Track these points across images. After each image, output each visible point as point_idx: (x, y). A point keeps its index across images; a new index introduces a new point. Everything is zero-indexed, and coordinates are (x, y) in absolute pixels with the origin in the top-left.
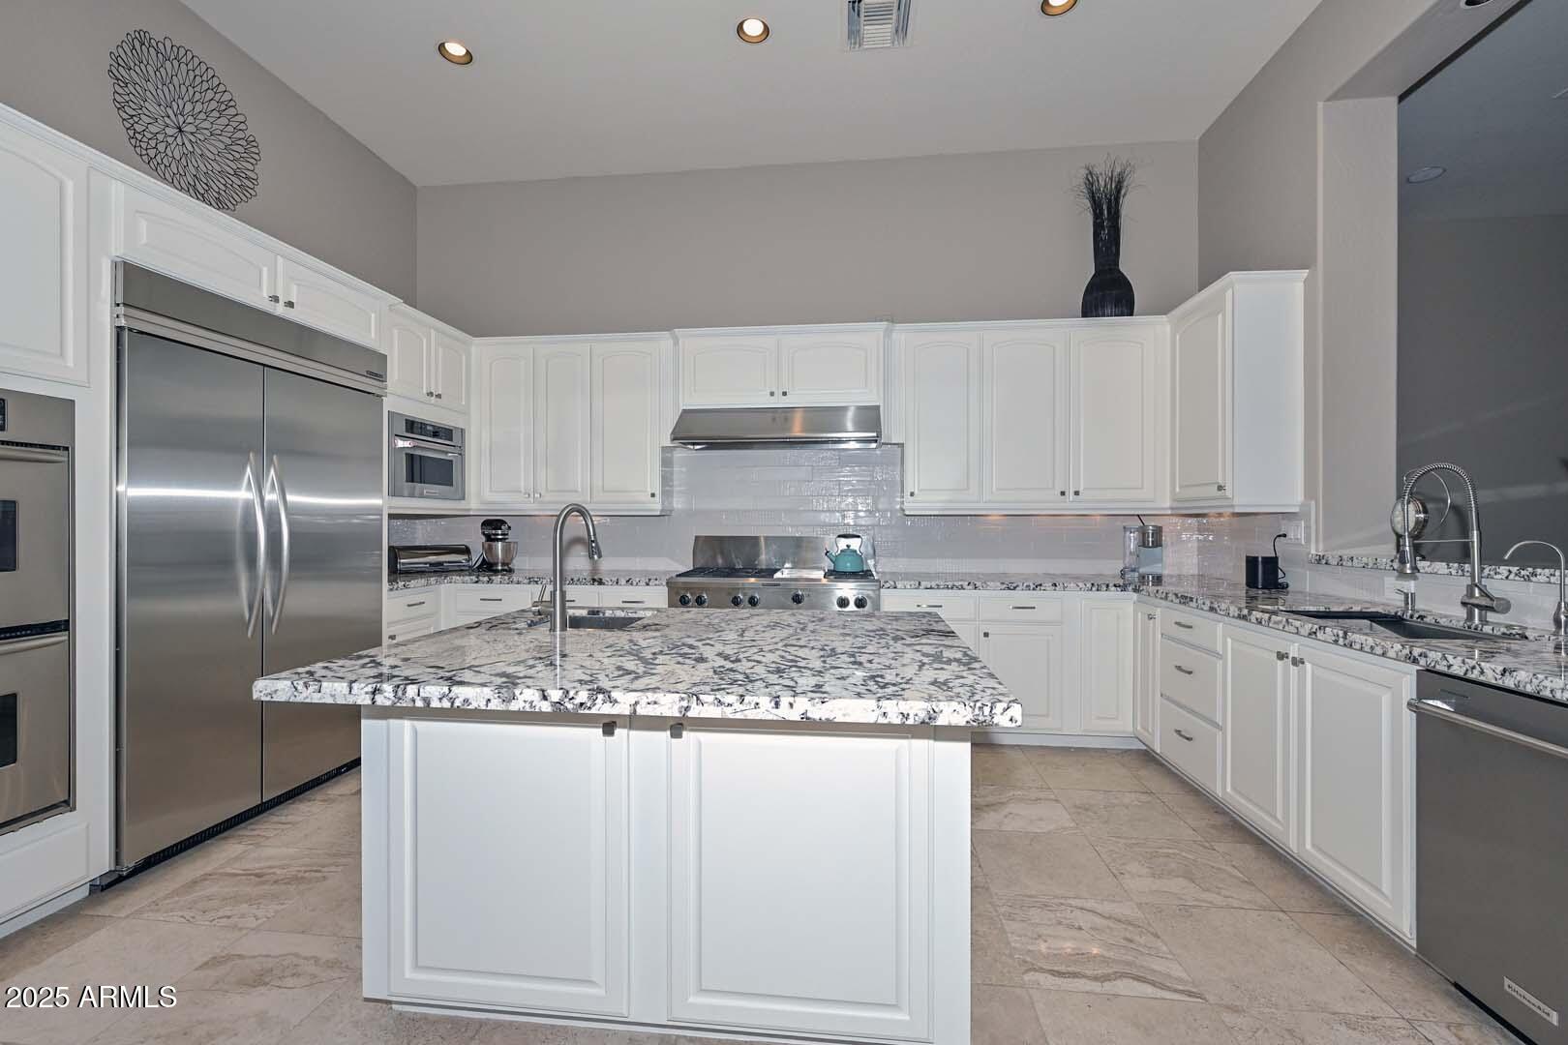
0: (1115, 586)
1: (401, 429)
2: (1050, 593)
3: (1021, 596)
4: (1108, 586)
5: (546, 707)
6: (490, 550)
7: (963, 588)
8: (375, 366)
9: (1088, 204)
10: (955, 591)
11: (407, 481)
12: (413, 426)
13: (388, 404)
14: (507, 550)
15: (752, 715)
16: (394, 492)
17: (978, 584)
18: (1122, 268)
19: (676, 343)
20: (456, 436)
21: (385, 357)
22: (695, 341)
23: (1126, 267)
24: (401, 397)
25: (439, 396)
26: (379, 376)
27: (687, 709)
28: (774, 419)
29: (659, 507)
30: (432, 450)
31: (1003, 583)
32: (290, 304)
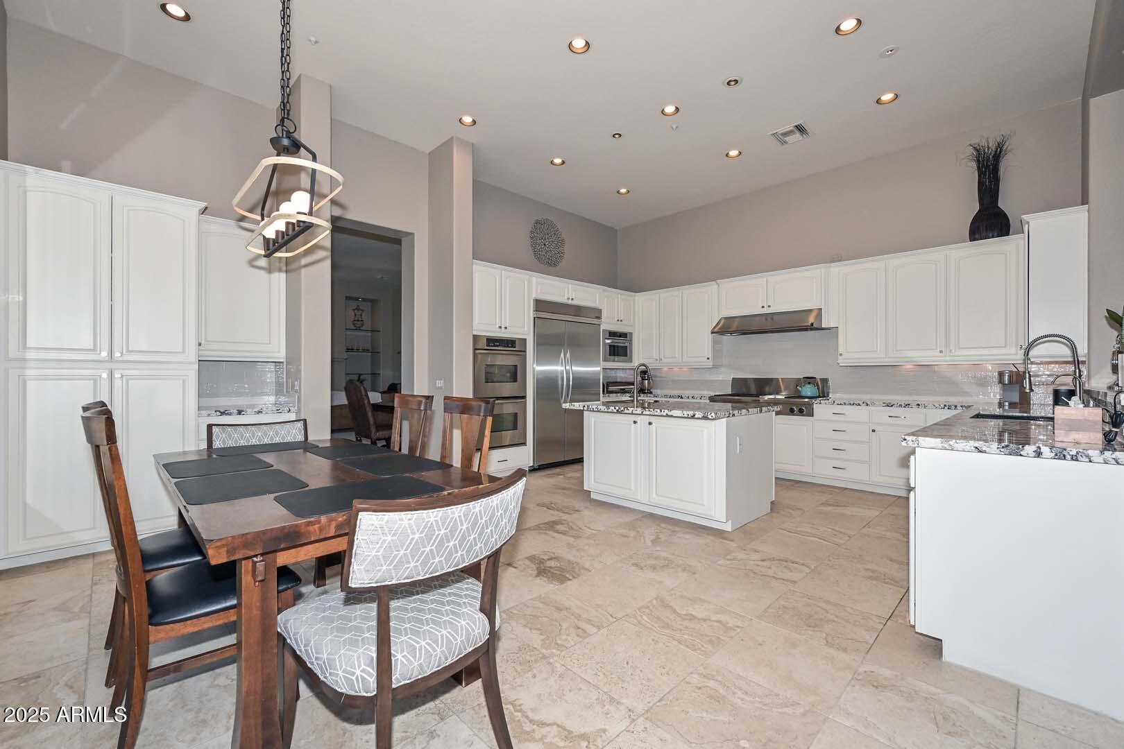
0: (961, 406)
1: (607, 336)
2: (915, 409)
3: (895, 411)
4: (956, 406)
5: (615, 411)
6: (642, 384)
7: (859, 405)
8: (597, 313)
10: (855, 406)
11: (610, 355)
12: (612, 334)
13: (603, 327)
14: (649, 383)
16: (605, 360)
17: (869, 403)
19: (719, 286)
20: (628, 336)
21: (601, 310)
22: (727, 285)
23: (1003, 202)
24: (607, 324)
25: (621, 321)
26: (599, 318)
28: (766, 319)
29: (711, 364)
30: (620, 342)
31: (884, 403)
32: (572, 299)
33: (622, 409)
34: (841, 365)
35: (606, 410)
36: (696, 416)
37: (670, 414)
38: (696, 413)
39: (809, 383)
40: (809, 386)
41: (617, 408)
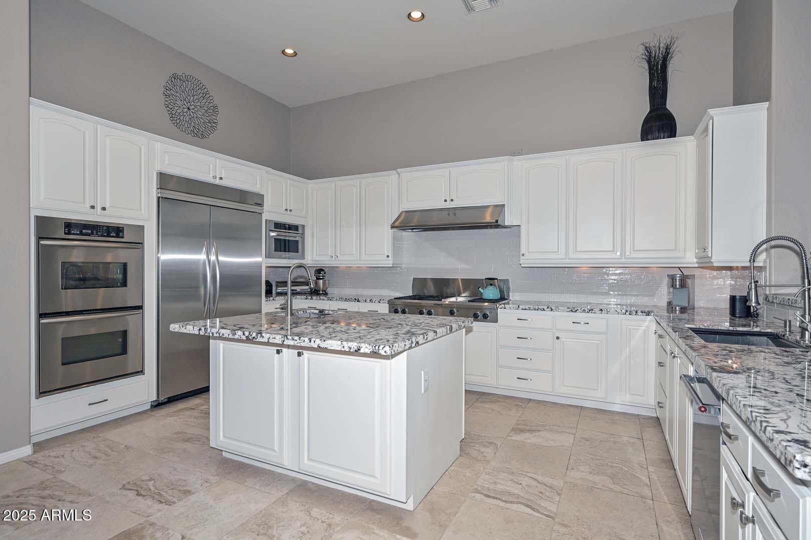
0: (642, 312)
1: (273, 228)
2: (599, 315)
3: (580, 316)
4: (636, 312)
5: (244, 338)
6: (316, 283)
7: (544, 310)
8: (258, 200)
9: (646, 66)
10: (539, 312)
11: (275, 251)
12: (278, 226)
13: (265, 217)
14: (324, 283)
15: (303, 344)
16: (268, 256)
17: (553, 308)
18: (668, 107)
19: (399, 174)
20: (300, 229)
21: (263, 195)
22: (409, 175)
23: (671, 105)
24: (271, 212)
25: (291, 211)
26: (260, 205)
27: (284, 341)
29: (391, 262)
30: (290, 236)
31: (569, 308)
32: (221, 178)
33: (254, 335)
34: (522, 266)
35: (231, 336)
36: (362, 351)
37: (323, 345)
38: (362, 345)
39: (491, 285)
40: (491, 288)
41: (247, 334)
